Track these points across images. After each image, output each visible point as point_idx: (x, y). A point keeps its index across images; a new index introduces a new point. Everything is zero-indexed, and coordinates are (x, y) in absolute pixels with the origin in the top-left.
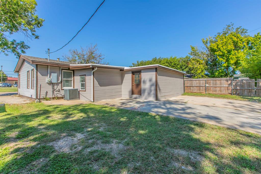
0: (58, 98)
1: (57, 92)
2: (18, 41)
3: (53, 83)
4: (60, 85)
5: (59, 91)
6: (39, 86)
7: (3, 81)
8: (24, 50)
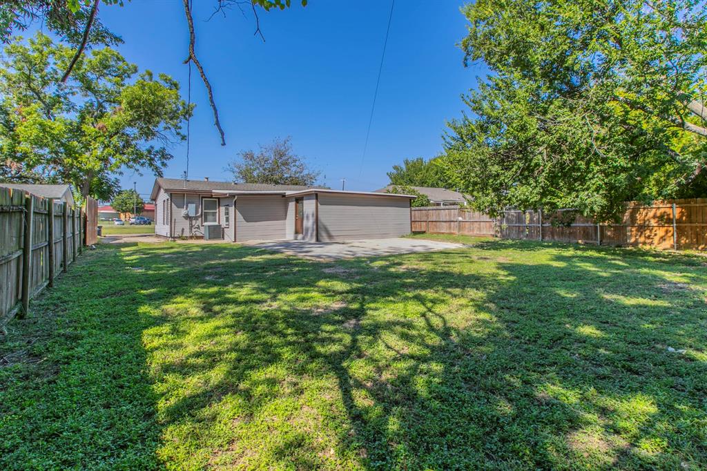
0: (198, 238)
1: (196, 230)
2: (156, 149)
3: (190, 217)
4: (200, 219)
5: (198, 228)
6: (173, 221)
7: (137, 212)
8: (165, 161)
